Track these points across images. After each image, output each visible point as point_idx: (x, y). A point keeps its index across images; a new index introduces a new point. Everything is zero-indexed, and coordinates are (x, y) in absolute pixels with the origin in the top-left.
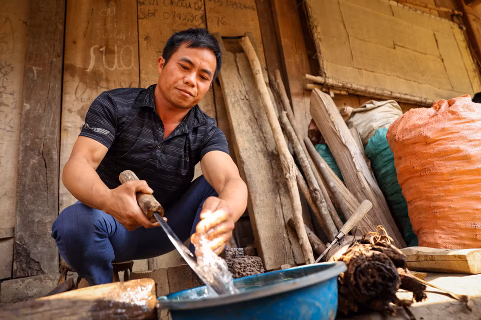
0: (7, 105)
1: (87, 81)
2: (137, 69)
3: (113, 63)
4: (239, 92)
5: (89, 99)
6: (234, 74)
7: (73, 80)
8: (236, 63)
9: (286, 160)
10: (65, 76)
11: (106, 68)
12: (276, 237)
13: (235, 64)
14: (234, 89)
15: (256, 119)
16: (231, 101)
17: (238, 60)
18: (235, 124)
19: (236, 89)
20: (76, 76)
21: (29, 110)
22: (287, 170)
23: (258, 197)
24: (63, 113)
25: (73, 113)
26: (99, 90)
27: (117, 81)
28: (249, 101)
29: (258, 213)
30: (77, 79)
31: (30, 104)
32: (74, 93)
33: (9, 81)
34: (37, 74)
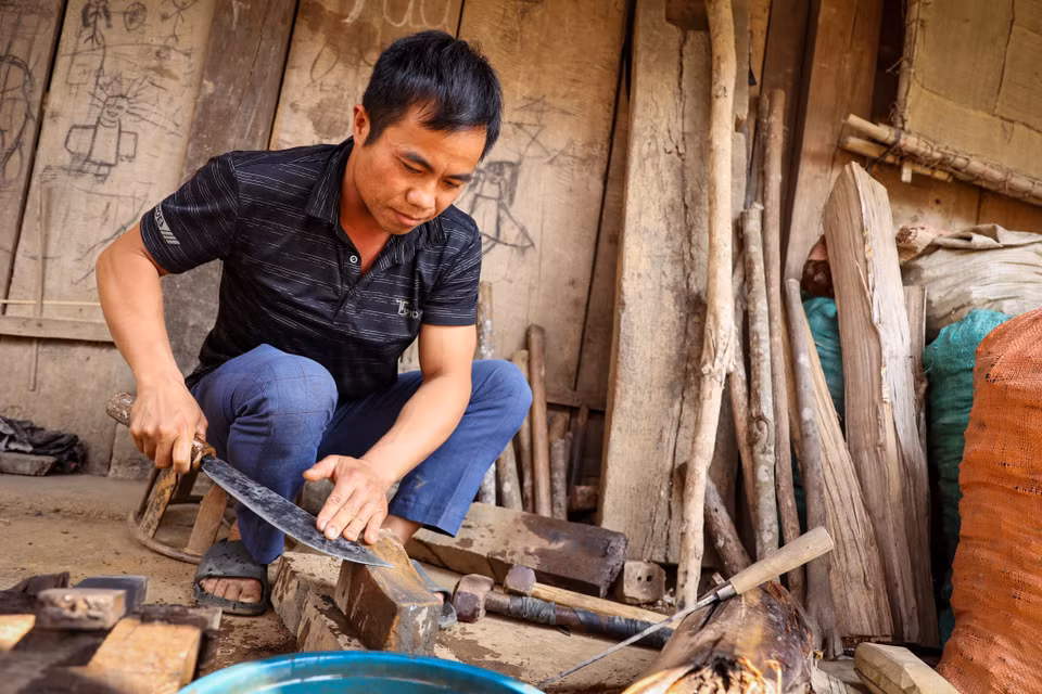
0: (175, 78)
1: (342, 44)
3: (404, 9)
4: (666, 134)
5: (337, 86)
6: (668, 84)
7: (311, 39)
8: (681, 55)
9: (717, 329)
10: (297, 26)
11: (385, 21)
12: (645, 491)
13: (677, 57)
14: (655, 121)
15: (686, 207)
16: (640, 153)
17: (686, 49)
18: (631, 210)
19: (661, 123)
20: (321, 29)
21: (212, 95)
22: (710, 353)
23: (631, 392)
24: (279, 110)
25: (300, 114)
26: (361, 69)
28: (683, 160)
29: (620, 429)
30: (321, 37)
31: (216, 83)
32: (309, 68)
33: (187, 24)
34: (239, 19)
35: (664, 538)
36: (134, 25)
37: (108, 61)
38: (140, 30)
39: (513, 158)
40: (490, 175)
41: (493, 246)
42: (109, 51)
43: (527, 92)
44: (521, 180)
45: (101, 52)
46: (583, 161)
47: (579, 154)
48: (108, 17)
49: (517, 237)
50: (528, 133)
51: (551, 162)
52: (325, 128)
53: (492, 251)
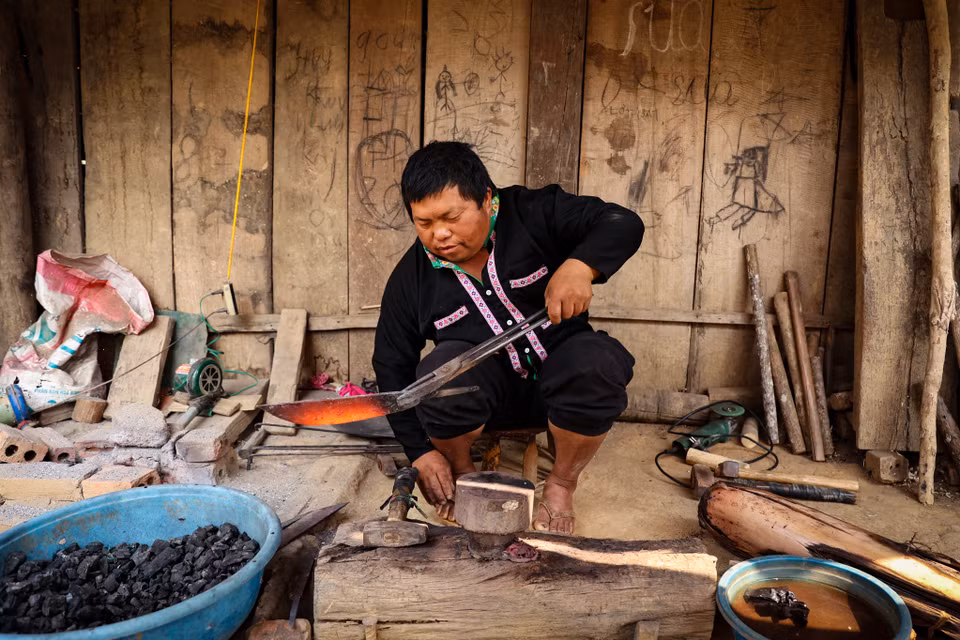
0: (506, 124)
1: (623, 74)
2: (706, 52)
3: (666, 37)
4: (891, 121)
6: (890, 76)
7: (599, 75)
8: (900, 47)
9: (942, 290)
10: (587, 67)
11: (652, 49)
13: (896, 50)
14: (883, 112)
15: (911, 182)
16: (870, 139)
17: (905, 40)
18: (866, 191)
19: (886, 113)
20: (604, 65)
21: (539, 138)
22: (937, 308)
23: (875, 333)
24: (583, 134)
25: (599, 135)
27: (670, 76)
28: (907, 142)
29: (868, 361)
30: (605, 71)
31: (540, 128)
32: (600, 98)
33: (509, 82)
34: (549, 75)
35: (905, 434)
36: (472, 90)
37: (459, 120)
38: (477, 93)
39: (763, 143)
40: (747, 159)
41: (753, 214)
42: (458, 113)
43: (769, 87)
44: (770, 161)
45: (453, 115)
46: (819, 136)
47: (815, 132)
48: (453, 88)
49: (771, 205)
50: (774, 122)
51: (793, 142)
52: (618, 142)
53: (753, 218)
